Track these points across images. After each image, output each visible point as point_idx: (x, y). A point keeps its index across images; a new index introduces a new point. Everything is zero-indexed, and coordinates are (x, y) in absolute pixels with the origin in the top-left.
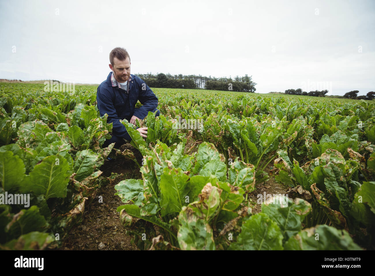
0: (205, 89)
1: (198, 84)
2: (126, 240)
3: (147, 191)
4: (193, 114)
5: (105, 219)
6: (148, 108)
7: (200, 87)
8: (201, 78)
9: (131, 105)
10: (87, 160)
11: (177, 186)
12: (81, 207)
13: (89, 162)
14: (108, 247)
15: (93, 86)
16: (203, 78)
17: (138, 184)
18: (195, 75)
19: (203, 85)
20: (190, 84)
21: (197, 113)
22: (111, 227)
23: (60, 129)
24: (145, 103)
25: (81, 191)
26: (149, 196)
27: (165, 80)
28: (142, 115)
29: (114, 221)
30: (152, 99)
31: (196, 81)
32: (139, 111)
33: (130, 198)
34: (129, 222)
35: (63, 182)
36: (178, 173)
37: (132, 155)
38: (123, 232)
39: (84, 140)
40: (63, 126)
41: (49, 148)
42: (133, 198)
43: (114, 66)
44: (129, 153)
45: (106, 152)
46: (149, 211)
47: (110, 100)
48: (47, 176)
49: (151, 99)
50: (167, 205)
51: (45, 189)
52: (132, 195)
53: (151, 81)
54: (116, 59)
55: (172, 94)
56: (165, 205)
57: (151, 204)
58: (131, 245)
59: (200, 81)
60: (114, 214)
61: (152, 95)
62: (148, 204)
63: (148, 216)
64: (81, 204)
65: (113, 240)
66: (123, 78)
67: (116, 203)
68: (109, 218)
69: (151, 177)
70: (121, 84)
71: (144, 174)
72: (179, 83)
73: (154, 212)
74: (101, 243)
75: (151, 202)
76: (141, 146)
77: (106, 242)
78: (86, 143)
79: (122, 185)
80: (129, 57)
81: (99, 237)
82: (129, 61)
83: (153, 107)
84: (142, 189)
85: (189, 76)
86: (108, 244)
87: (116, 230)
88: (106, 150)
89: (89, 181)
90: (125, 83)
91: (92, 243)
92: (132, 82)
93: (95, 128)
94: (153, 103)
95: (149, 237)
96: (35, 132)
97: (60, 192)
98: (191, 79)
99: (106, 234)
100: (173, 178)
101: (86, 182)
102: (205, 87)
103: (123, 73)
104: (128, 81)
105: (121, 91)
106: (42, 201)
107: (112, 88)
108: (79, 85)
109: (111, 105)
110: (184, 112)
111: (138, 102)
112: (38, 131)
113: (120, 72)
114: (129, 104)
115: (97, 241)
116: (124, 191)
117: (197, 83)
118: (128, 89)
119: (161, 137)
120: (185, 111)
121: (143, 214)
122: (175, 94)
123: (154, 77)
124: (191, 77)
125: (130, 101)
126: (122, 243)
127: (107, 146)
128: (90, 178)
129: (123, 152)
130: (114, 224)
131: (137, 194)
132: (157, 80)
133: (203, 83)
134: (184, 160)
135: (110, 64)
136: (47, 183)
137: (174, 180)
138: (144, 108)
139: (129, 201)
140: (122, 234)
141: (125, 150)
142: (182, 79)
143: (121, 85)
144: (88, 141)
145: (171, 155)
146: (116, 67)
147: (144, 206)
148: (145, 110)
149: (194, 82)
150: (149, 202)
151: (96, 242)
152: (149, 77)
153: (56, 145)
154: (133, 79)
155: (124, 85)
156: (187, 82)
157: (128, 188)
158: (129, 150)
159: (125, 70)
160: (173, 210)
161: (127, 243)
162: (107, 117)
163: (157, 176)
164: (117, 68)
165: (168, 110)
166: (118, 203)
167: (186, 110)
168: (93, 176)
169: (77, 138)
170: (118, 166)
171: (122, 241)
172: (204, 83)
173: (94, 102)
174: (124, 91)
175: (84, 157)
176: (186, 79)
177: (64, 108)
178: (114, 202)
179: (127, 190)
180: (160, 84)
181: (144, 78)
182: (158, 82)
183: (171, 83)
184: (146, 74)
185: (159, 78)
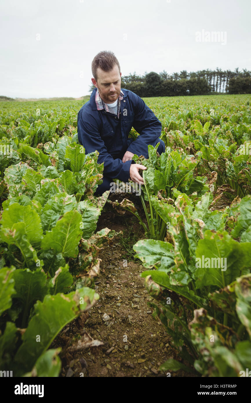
0: (227, 94)
1: (214, 85)
2: (134, 315)
3: (178, 256)
4: (215, 145)
5: (104, 287)
6: (147, 140)
7: (218, 91)
8: (220, 74)
9: (123, 135)
10: (87, 214)
11: (221, 253)
12: (97, 269)
13: (90, 217)
14: (114, 319)
15: (52, 101)
16: (225, 73)
17: (158, 246)
18: (209, 70)
19: (223, 87)
20: (200, 87)
21: (221, 142)
22: (113, 297)
23: (48, 174)
24: (143, 131)
25: (90, 251)
26: (180, 262)
27: (158, 83)
28: (140, 151)
29: (116, 290)
30: (153, 125)
31: (210, 80)
32: (136, 144)
33: (152, 263)
34: (156, 291)
35: (76, 240)
36: (223, 238)
37: (132, 207)
38: (128, 305)
39: (78, 188)
40: (51, 170)
41: (53, 201)
42: (156, 263)
43: (98, 81)
44: (129, 204)
45: (100, 202)
46: (180, 280)
47: (96, 129)
48: (64, 233)
49: (151, 125)
50: (203, 275)
51: (61, 247)
52: (154, 260)
53: (137, 86)
54: (99, 71)
55: (171, 107)
56: (201, 275)
57: (181, 273)
58: (141, 321)
59: (218, 80)
60: (114, 281)
61: (153, 118)
62: (178, 272)
63: (179, 286)
64: (96, 266)
65: (118, 312)
66: (110, 97)
67: (114, 269)
68: (108, 285)
69: (180, 240)
70: (109, 105)
71: (174, 236)
72: (181, 86)
73: (185, 282)
74: (105, 314)
75: (182, 271)
76: (152, 197)
77: (110, 314)
78: (80, 192)
79: (140, 245)
80: (118, 64)
81: (101, 307)
82: (118, 70)
83: (156, 137)
84: (164, 253)
85: (198, 72)
86: (113, 317)
87: (120, 301)
88: (100, 200)
89: (96, 240)
90: (115, 104)
91: (94, 313)
92: (125, 101)
93: (89, 173)
94: (155, 131)
95: (178, 311)
96: (26, 179)
97: (72, 251)
98: (202, 78)
99: (108, 304)
100: (217, 244)
101: (93, 241)
102: (226, 90)
103: (111, 90)
104: (118, 100)
105: (110, 116)
106: (61, 260)
107: (97, 112)
108: (33, 100)
109: (98, 136)
110: (198, 140)
111: (133, 129)
112: (29, 178)
113: (106, 89)
114: (121, 134)
115: (100, 312)
116: (144, 253)
117: (212, 84)
118: (119, 113)
119: (174, 182)
120: (198, 138)
121: (173, 283)
122: (177, 108)
123: (141, 80)
124: (202, 73)
125: (122, 129)
126: (130, 317)
127: (101, 195)
128: (97, 237)
129: (121, 203)
130: (116, 293)
131: (159, 259)
132: (145, 85)
133: (222, 83)
134: (213, 217)
135: (93, 78)
136: (64, 240)
137: (217, 246)
138: (142, 140)
139: (151, 266)
140: (128, 307)
141: (124, 200)
142: (186, 80)
143: (109, 108)
144: (83, 190)
145: (193, 210)
146: (100, 81)
147: (174, 274)
148: (144, 142)
149: (207, 83)
150: (179, 270)
151: (98, 313)
152: (133, 81)
153: (61, 197)
154: (125, 97)
155: (113, 107)
156: (195, 84)
157: (148, 250)
158: (128, 200)
159: (112, 85)
160: (210, 282)
161: (135, 318)
162: (98, 155)
163: (188, 239)
164: (102, 84)
165: (170, 137)
166: (116, 269)
167: (201, 137)
168: (100, 235)
169: (69, 185)
170: (108, 220)
171: (130, 314)
172: (225, 82)
173: (63, 128)
174: (113, 116)
175: (84, 210)
176: (192, 79)
177: (31, 140)
178: (111, 266)
179: (147, 253)
180: (150, 90)
181: (125, 83)
182: (146, 87)
183: (168, 88)
184: (128, 76)
185: (149, 80)
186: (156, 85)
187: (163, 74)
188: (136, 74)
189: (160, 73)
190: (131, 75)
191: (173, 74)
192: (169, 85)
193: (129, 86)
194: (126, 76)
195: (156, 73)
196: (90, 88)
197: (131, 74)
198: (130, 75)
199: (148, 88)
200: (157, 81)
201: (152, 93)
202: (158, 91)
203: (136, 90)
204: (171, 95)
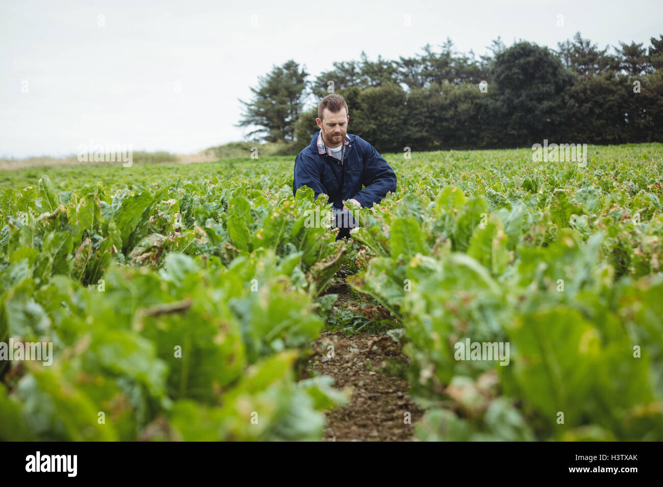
27: (550, 88)
43: (324, 121)
53: (454, 104)
54: (326, 111)
61: (383, 167)
66: (334, 139)
70: (332, 149)
90: (339, 148)
92: (350, 146)
104: (343, 145)
107: (318, 156)
113: (331, 130)
118: (343, 158)
123: (474, 74)
132: (490, 95)
143: (332, 152)
146: (326, 121)
152: (439, 80)
154: (351, 142)
155: (337, 151)
164: (327, 124)
174: (336, 161)
180: (516, 116)
181: (405, 87)
182: (499, 104)
183: (597, 111)
184: (419, 58)
185: (507, 77)
186: (540, 98)
187: (577, 50)
188: (453, 49)
189: (562, 46)
190: (432, 55)
191: (621, 48)
192: (600, 98)
193: (421, 103)
194: (406, 58)
195: (541, 45)
196: (245, 110)
197: (432, 50)
198: (425, 54)
199: (505, 110)
200: (544, 80)
201: (525, 131)
202: (552, 123)
203: (452, 118)
204: (609, 137)
